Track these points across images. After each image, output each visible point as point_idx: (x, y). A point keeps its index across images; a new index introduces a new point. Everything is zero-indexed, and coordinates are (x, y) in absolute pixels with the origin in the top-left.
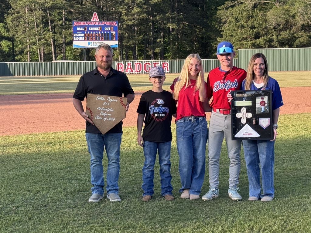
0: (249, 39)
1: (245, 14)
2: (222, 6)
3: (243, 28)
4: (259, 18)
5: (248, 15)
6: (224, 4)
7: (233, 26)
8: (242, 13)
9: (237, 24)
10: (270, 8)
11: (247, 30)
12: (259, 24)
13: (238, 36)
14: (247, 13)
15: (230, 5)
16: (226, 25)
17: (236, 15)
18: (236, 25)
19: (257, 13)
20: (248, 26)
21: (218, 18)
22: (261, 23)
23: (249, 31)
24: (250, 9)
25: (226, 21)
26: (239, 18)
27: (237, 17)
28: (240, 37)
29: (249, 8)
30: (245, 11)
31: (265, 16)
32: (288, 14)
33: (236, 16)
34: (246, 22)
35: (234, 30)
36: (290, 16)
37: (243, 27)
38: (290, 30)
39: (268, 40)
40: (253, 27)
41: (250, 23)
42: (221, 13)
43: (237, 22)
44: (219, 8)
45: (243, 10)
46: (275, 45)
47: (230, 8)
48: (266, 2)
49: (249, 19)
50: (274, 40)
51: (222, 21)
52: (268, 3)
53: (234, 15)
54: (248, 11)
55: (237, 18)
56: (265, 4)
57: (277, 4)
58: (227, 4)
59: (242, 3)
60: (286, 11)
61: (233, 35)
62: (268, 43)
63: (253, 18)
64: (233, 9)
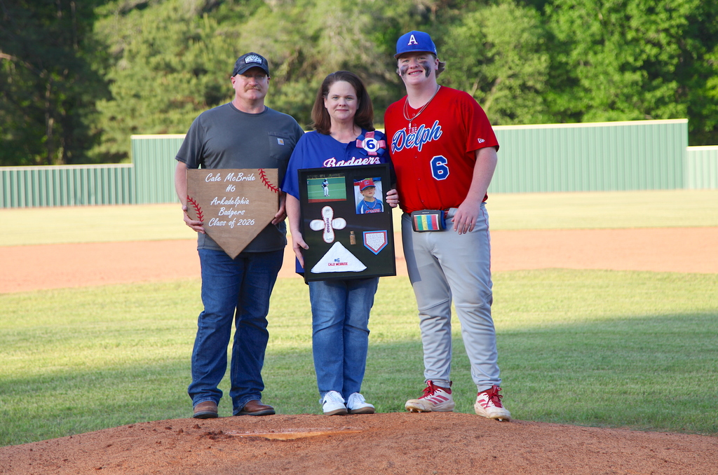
0: (189, 106)
1: (176, 29)
2: (110, 6)
3: (172, 73)
4: (217, 42)
5: (185, 33)
7: (141, 68)
8: (165, 28)
9: (152, 59)
10: (252, 14)
11: (181, 79)
12: (219, 62)
13: (155, 96)
14: (183, 27)
16: (124, 63)
17: (150, 33)
18: (148, 63)
19: (211, 28)
20: (184, 65)
21: (97, 42)
22: (223, 57)
23: (189, 82)
24: (191, 14)
25: (122, 51)
26: (158, 42)
27: (154, 39)
28: (162, 101)
29: (189, 11)
30: (176, 21)
31: (237, 35)
32: (298, 32)
33: (150, 36)
34: (180, 54)
35: (145, 79)
36: (304, 37)
37: (169, 69)
38: (309, 81)
40: (198, 71)
41: (189, 57)
42: (107, 27)
43: (153, 55)
44: (100, 10)
45: (169, 18)
47: (134, 11)
49: (187, 48)
51: (109, 51)
53: (145, 33)
54: (183, 20)
55: (152, 41)
60: (294, 22)
63: (199, 41)
64: (142, 16)
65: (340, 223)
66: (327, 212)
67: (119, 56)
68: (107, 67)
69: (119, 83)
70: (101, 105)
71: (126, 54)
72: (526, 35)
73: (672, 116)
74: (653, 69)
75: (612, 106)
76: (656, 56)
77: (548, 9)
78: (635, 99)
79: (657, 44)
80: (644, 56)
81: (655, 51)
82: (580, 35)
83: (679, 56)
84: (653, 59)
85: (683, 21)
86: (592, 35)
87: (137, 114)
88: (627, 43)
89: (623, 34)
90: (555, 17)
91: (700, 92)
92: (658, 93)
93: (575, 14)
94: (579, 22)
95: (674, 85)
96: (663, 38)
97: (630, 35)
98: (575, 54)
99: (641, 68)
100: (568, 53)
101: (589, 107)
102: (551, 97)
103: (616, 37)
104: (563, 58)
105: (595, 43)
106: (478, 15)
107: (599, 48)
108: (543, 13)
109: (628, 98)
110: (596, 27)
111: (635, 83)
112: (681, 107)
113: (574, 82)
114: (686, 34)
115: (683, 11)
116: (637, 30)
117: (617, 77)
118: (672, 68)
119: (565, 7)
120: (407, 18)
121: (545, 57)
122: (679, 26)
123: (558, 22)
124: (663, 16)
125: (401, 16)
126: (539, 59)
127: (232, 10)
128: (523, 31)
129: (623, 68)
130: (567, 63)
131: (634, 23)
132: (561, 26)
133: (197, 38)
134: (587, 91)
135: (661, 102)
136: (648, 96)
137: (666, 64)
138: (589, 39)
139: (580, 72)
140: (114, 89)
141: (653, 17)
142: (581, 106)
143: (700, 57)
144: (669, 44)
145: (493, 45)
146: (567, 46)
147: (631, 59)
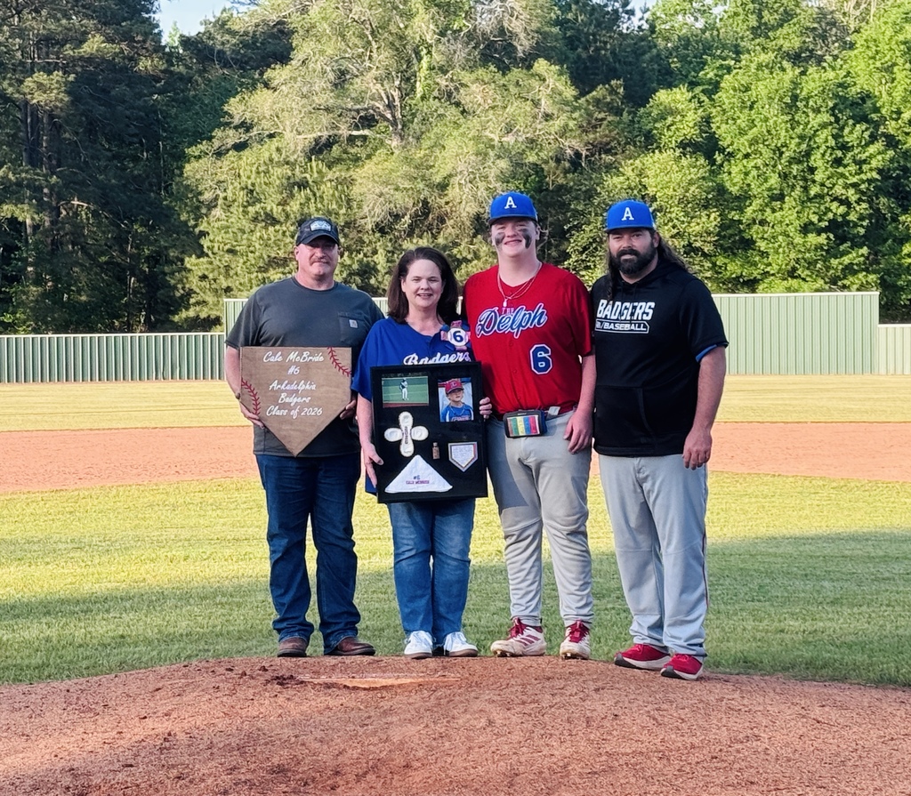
1: (278, 174)
2: (204, 146)
3: (273, 225)
4: (327, 189)
5: (289, 178)
6: (210, 139)
7: (237, 219)
8: (266, 172)
9: (250, 208)
10: (369, 157)
11: (284, 232)
13: (253, 252)
14: (287, 171)
15: (230, 142)
16: (217, 212)
17: (249, 178)
18: (245, 213)
19: (319, 172)
20: (287, 216)
21: (187, 188)
24: (297, 155)
25: (216, 198)
26: (257, 189)
27: (253, 185)
28: (261, 257)
29: (294, 152)
30: (279, 164)
31: (351, 182)
32: (424, 178)
33: (249, 182)
34: (283, 203)
35: (243, 231)
37: (271, 220)
38: (435, 237)
39: (355, 266)
41: (294, 207)
42: (200, 170)
43: (253, 204)
44: (193, 151)
45: (271, 160)
46: (382, 286)
47: (231, 152)
48: (355, 133)
49: (292, 196)
50: (379, 267)
51: (201, 198)
52: (365, 138)
53: (244, 179)
54: (287, 163)
55: (250, 187)
56: (351, 139)
57: (395, 142)
58: (221, 139)
59: (271, 136)
61: (238, 248)
62: (358, 279)
63: (305, 188)
64: (240, 158)
65: (422, 433)
66: (406, 419)
67: (212, 205)
68: (198, 217)
69: (211, 237)
70: (190, 261)
71: (220, 202)
73: (861, 288)
74: (839, 231)
75: (792, 274)
76: (844, 216)
77: (719, 158)
79: (845, 202)
80: (830, 215)
81: (842, 209)
82: (755, 190)
83: (870, 217)
84: (840, 219)
85: (875, 175)
86: (770, 189)
87: (232, 273)
88: (810, 200)
89: (806, 189)
90: (726, 167)
91: (894, 259)
92: (846, 260)
93: (749, 164)
94: (754, 173)
95: (865, 250)
96: (852, 195)
97: (814, 190)
98: (750, 211)
99: (825, 230)
100: (741, 210)
101: (766, 274)
102: (720, 261)
103: (798, 191)
104: (735, 216)
105: (773, 198)
106: (637, 163)
107: (777, 204)
108: (713, 162)
109: (811, 264)
110: (774, 180)
111: (819, 247)
112: (872, 277)
113: (748, 244)
114: (879, 191)
115: (874, 163)
116: (822, 185)
117: (798, 240)
118: (862, 231)
119: (740, 156)
120: (552, 164)
121: (714, 215)
122: (870, 181)
123: (729, 173)
124: (853, 168)
125: (546, 162)
126: (709, 216)
127: (345, 152)
128: (691, 183)
129: (806, 229)
130: (740, 222)
131: (819, 176)
132: (733, 178)
133: (303, 185)
134: (764, 254)
135: (850, 270)
136: (834, 262)
137: (856, 225)
138: (765, 194)
139: (755, 232)
140: (205, 242)
141: (841, 170)
142: (756, 274)
143: (895, 219)
144: (859, 201)
145: (654, 199)
146: (743, 199)
147: (815, 219)
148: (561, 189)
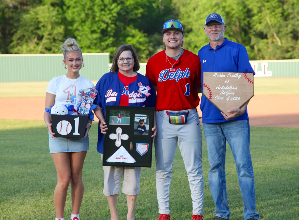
72: (54, 18)
75: (89, 47)
77: (65, 8)
78: (98, 45)
79: (106, 23)
80: (101, 28)
81: (106, 26)
82: (77, 19)
83: (115, 29)
84: (105, 29)
85: (116, 15)
86: (81, 19)
88: (95, 22)
89: (94, 18)
90: (67, 11)
92: (107, 43)
93: (75, 10)
94: (76, 13)
95: (111, 39)
96: (109, 21)
98: (75, 26)
99: (99, 33)
100: (72, 25)
103: (91, 19)
104: (70, 28)
105: (82, 22)
106: (35, 10)
107: (83, 24)
108: (63, 9)
109: (95, 44)
110: (83, 16)
114: (117, 20)
115: (115, 10)
116: (99, 17)
117: (90, 36)
118: (112, 34)
119: (72, 7)
121: (63, 27)
122: (114, 17)
123: (68, 13)
124: (108, 12)
126: (60, 28)
128: (53, 16)
129: (93, 32)
130: (72, 30)
131: (97, 14)
132: (69, 15)
135: (108, 46)
136: (103, 44)
137: (110, 32)
138: (80, 20)
143: (125, 29)
144: (111, 24)
145: (41, 22)
146: (72, 23)
147: (96, 29)
148: (11, 18)
